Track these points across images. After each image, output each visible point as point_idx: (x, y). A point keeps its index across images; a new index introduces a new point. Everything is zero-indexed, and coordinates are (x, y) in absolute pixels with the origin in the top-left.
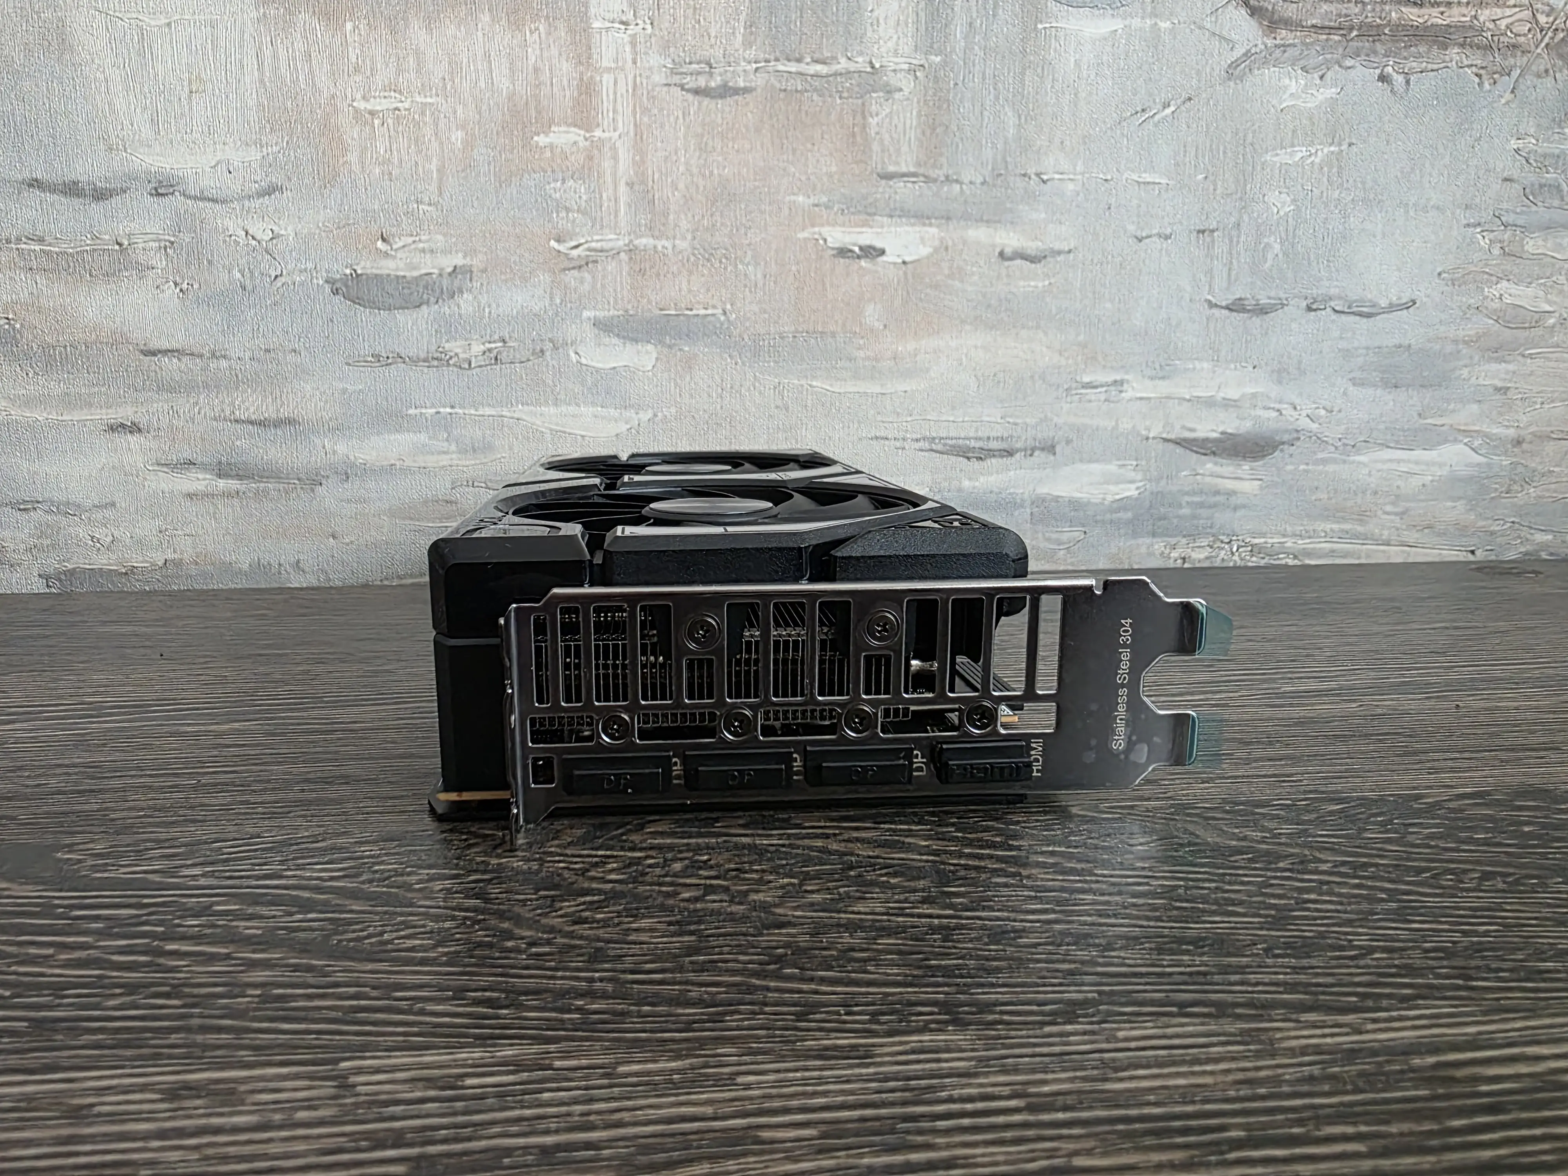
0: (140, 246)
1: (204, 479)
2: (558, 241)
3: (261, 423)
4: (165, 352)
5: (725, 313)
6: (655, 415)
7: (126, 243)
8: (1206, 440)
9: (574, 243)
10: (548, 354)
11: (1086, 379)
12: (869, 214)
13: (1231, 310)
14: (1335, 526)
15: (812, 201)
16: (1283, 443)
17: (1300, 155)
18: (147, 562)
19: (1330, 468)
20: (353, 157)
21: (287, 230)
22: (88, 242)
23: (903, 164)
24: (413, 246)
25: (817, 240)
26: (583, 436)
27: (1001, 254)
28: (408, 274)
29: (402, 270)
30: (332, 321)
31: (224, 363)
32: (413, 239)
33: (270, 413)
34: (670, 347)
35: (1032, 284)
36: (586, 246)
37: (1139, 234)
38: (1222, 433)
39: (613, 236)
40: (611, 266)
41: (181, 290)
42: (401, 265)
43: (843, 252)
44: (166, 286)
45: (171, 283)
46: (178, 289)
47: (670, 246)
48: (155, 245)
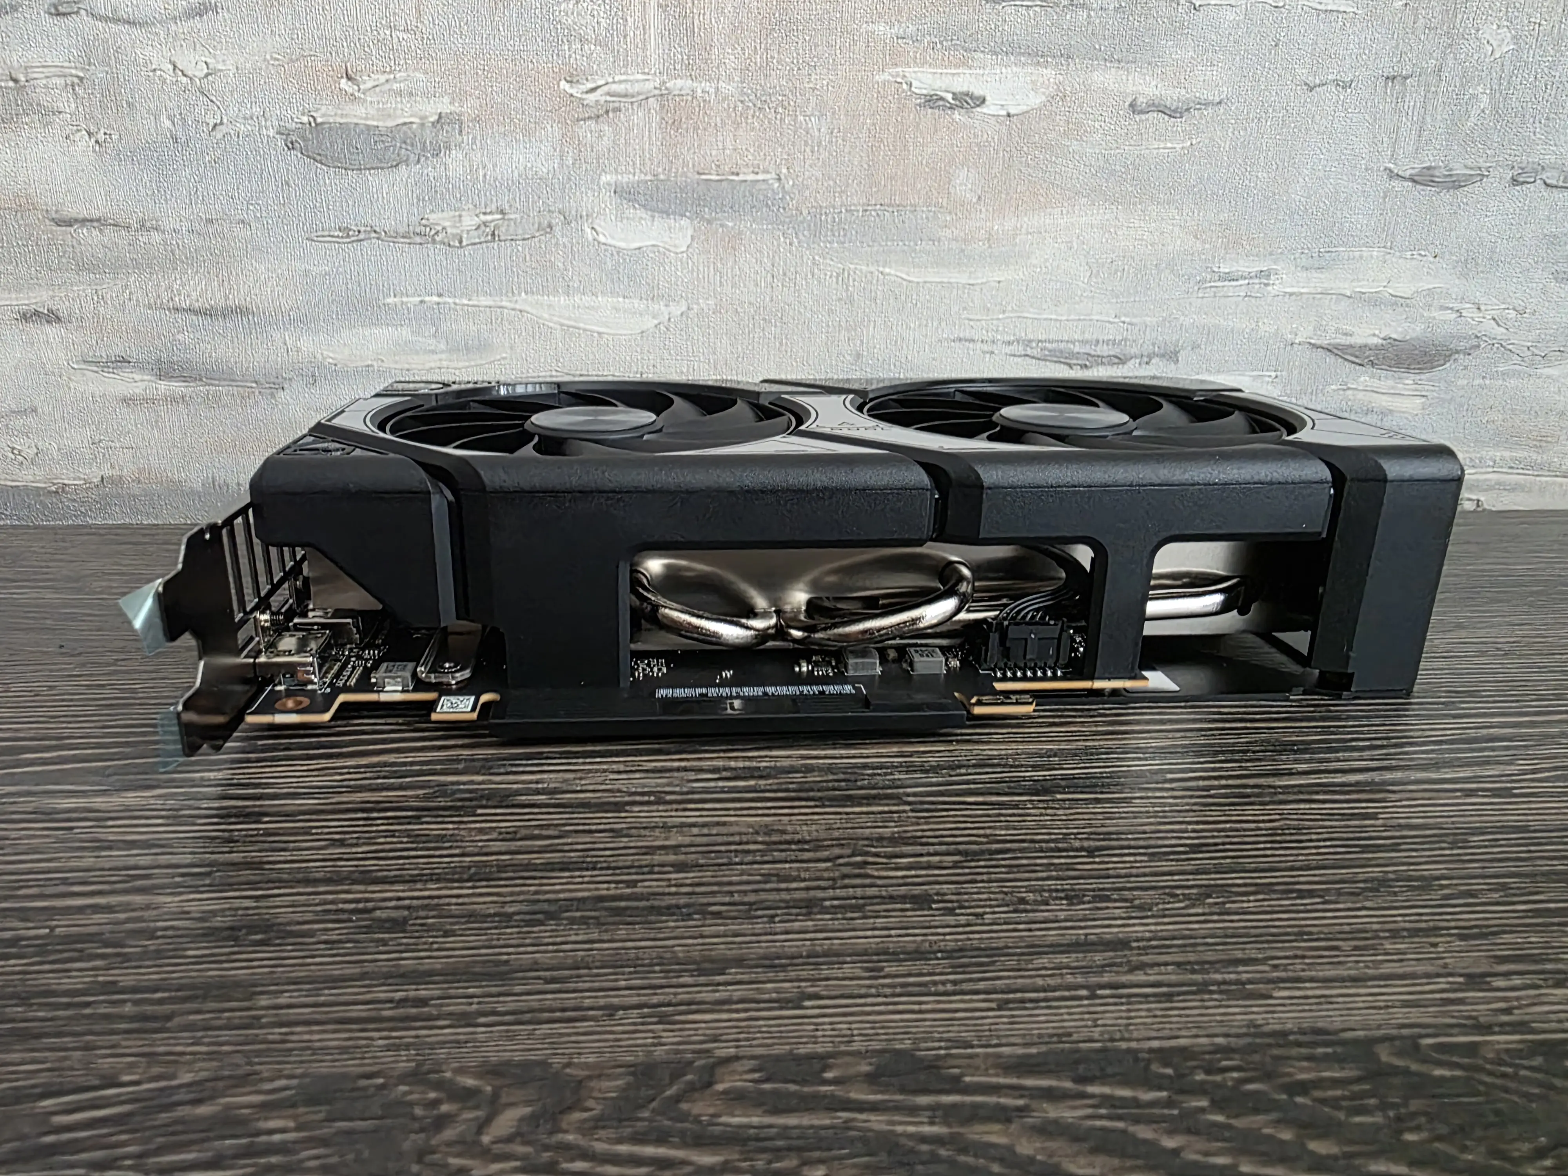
0: (41, 82)
1: (142, 381)
2: (571, 82)
3: (207, 313)
4: (84, 221)
5: (779, 179)
6: (690, 308)
7: (23, 79)
8: (1364, 347)
9: (590, 85)
10: (557, 229)
11: (1225, 269)
12: (968, 50)
13: (1415, 182)
14: (1507, 453)
15: (895, 31)
16: (1458, 352)
18: (80, 479)
19: (1512, 383)
21: (226, 63)
24: (387, 87)
25: (900, 84)
26: (599, 333)
27: (1133, 106)
28: (380, 124)
29: (373, 119)
30: (287, 184)
31: (156, 237)
32: (386, 76)
33: (217, 299)
34: (709, 222)
35: (1169, 145)
36: (606, 88)
37: (1311, 79)
38: (1385, 339)
39: (640, 76)
40: (637, 117)
41: (97, 142)
43: (932, 101)
44: (77, 136)
45: (84, 132)
46: (93, 140)
47: (712, 91)
48: (60, 81)
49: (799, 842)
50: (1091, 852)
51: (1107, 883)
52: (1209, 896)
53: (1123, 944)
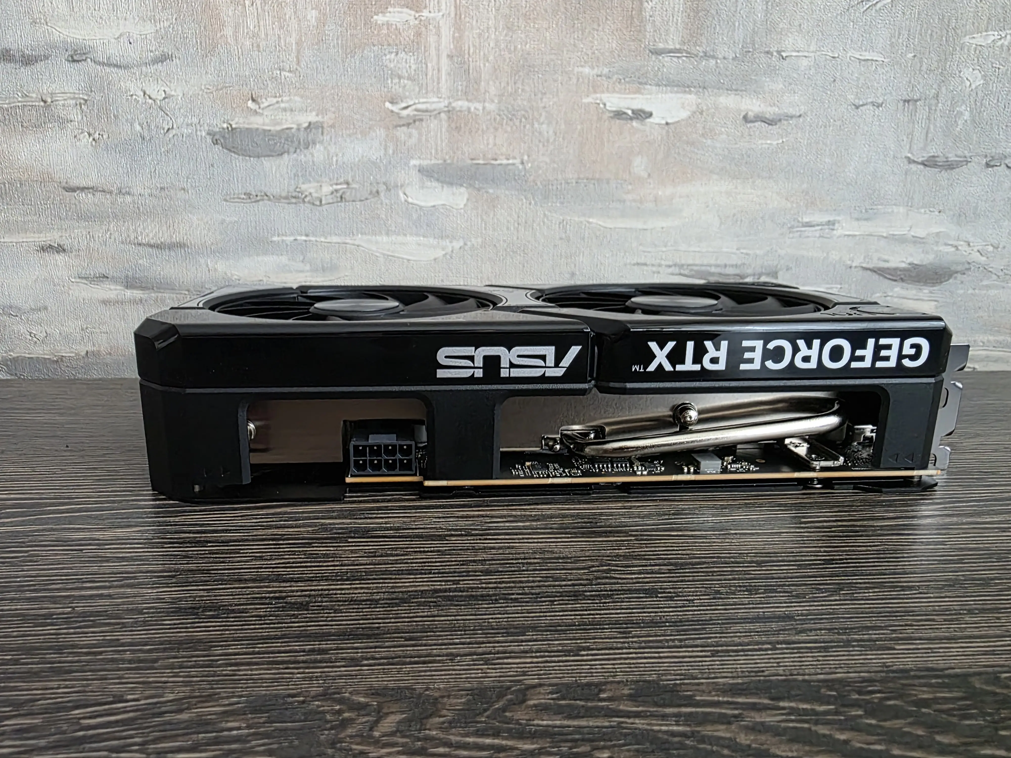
0: (61, 103)
1: (115, 290)
2: (392, 103)
3: (158, 246)
4: (83, 189)
5: (522, 163)
6: (465, 244)
7: (49, 100)
8: (896, 269)
9: (404, 105)
10: (382, 195)
11: (806, 220)
12: (640, 83)
13: (925, 165)
14: (991, 338)
15: (596, 71)
16: (957, 272)
17: (992, 38)
18: (73, 352)
19: (992, 292)
20: (229, 31)
21: (177, 91)
22: (20, 99)
23: (670, 43)
24: (277, 105)
25: (599, 104)
26: (408, 260)
27: (745, 118)
28: (272, 128)
29: (267, 125)
30: (212, 165)
31: (129, 199)
32: (277, 99)
33: (164, 237)
34: (479, 190)
35: (769, 142)
36: (414, 107)
37: (857, 102)
38: (910, 264)
39: (436, 100)
40: (434, 124)
42: (267, 121)
43: (619, 114)
44: (82, 136)
45: (86, 133)
46: (91, 139)
47: (481, 108)
48: (72, 102)
49: (563, 558)
50: (759, 564)
51: (773, 582)
52: (842, 589)
53: (789, 618)
